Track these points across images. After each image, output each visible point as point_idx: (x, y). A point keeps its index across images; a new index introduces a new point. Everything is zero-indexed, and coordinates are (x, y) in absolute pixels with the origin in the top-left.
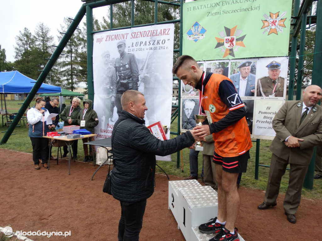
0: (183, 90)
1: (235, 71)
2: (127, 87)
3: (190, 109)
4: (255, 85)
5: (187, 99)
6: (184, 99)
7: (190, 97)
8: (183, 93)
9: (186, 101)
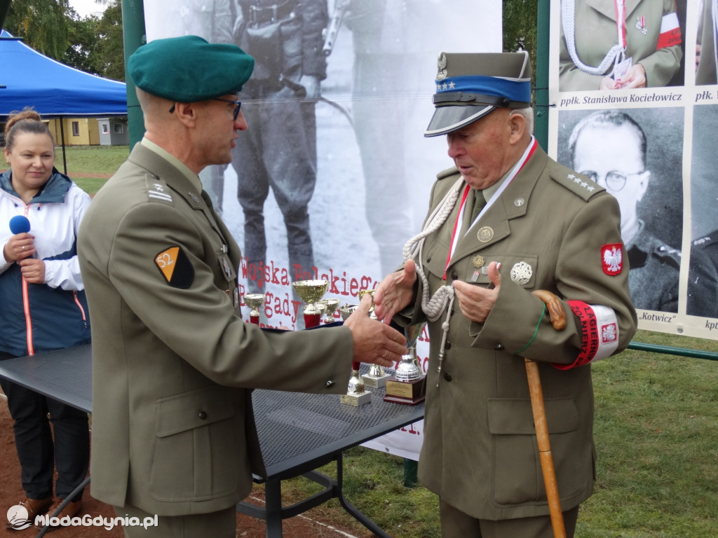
0: (565, 58)
2: (278, 60)
3: (609, 174)
5: (590, 112)
6: (567, 112)
7: (610, 99)
8: (561, 74)
9: (585, 126)
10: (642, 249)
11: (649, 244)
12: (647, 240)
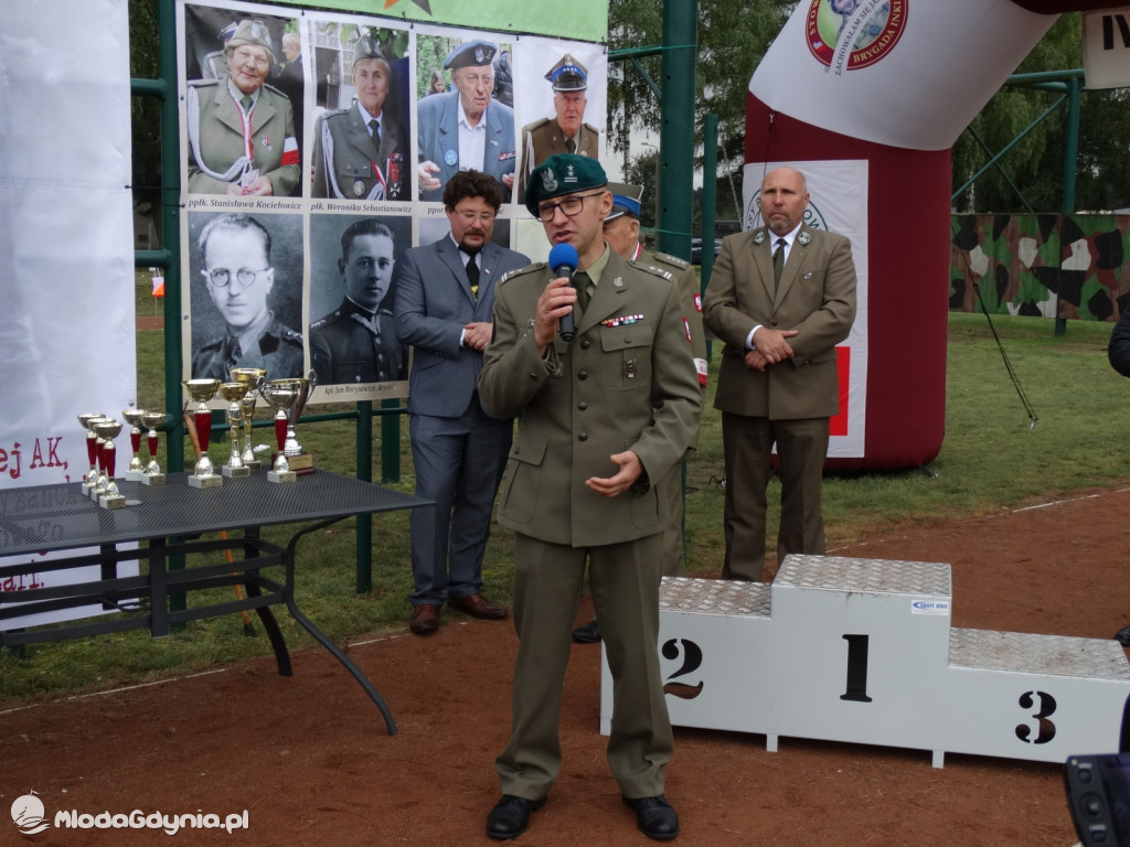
0: (192, 162)
1: (435, 78)
3: (240, 271)
4: (514, 152)
5: (217, 214)
6: (196, 213)
7: (236, 204)
8: (190, 176)
9: (214, 227)
10: (274, 335)
11: (279, 330)
12: (277, 327)
